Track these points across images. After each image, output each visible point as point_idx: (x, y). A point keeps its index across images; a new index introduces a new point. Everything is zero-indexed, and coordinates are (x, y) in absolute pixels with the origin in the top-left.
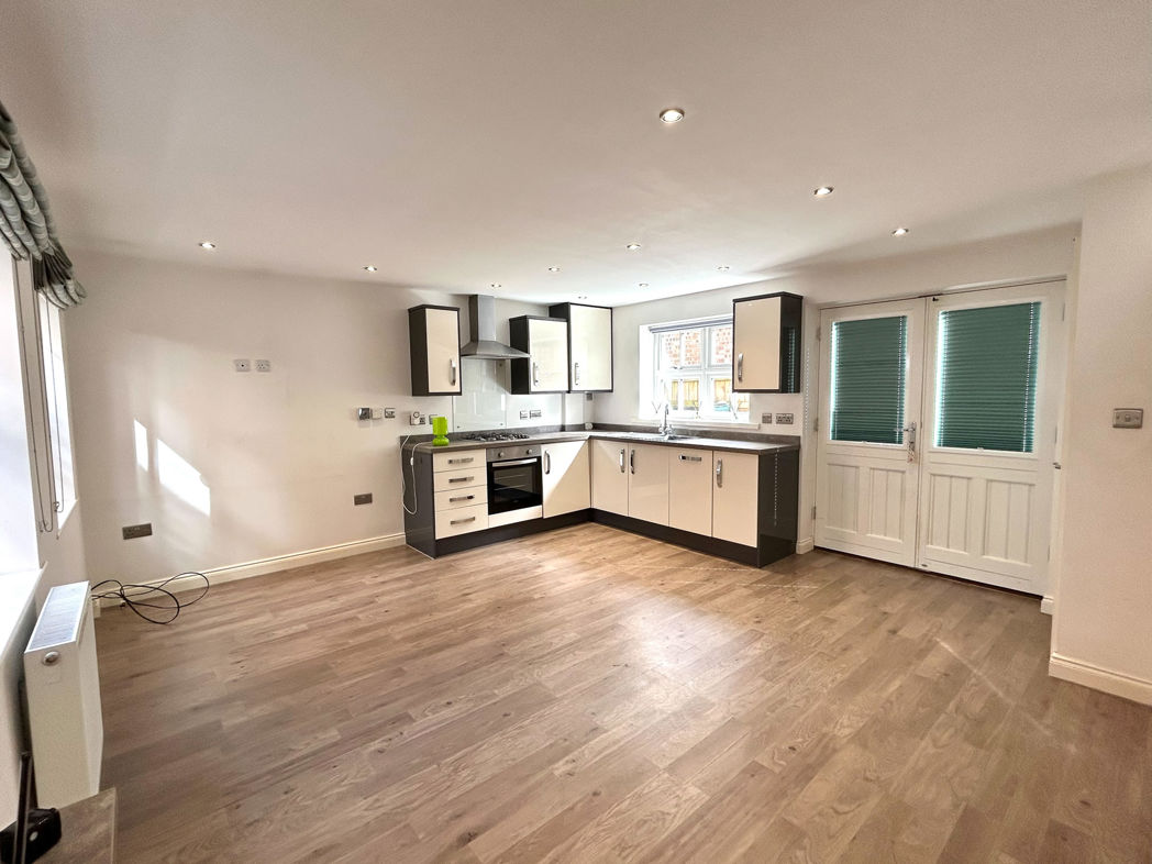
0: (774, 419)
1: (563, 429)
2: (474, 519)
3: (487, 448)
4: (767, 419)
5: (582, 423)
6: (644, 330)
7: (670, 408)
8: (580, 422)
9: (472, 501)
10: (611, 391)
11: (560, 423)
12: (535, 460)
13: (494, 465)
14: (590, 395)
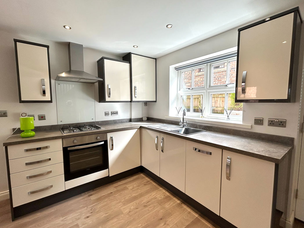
0: (266, 123)
1: (130, 120)
2: (52, 186)
3: (63, 138)
4: (259, 122)
5: (141, 117)
6: (172, 68)
7: (186, 111)
8: (140, 117)
9: (50, 175)
10: (156, 101)
11: (129, 118)
12: (103, 143)
13: (69, 149)
14: (146, 103)
